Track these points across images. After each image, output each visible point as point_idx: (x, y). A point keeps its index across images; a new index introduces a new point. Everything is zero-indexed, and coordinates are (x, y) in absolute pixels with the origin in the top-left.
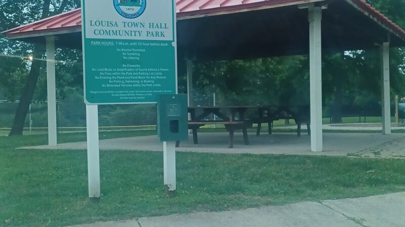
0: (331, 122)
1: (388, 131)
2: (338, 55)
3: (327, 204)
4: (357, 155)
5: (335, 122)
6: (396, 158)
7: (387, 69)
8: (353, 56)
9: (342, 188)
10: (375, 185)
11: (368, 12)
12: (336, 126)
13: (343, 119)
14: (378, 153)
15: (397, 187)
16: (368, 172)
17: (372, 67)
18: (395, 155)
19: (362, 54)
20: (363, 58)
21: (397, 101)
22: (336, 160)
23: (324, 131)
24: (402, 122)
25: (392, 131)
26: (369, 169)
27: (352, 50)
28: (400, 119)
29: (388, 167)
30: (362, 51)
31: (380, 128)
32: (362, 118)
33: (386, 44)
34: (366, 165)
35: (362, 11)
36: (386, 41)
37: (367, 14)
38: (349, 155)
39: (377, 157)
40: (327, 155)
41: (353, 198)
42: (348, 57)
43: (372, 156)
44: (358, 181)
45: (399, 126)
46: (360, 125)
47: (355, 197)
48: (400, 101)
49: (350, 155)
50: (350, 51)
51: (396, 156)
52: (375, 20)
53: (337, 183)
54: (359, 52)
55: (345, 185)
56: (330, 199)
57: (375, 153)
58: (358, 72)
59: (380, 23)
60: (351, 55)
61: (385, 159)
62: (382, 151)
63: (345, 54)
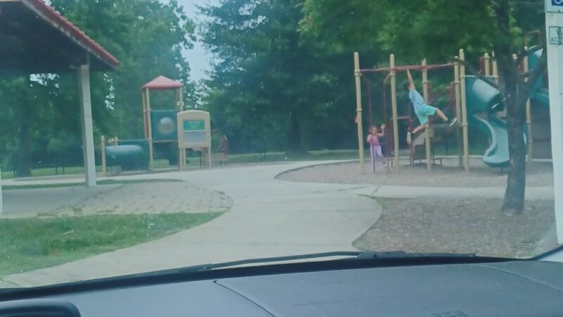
0: (15, 176)
1: (92, 183)
2: (22, 79)
3: (10, 280)
4: (52, 215)
5: (21, 176)
6: (101, 214)
7: (87, 101)
8: (43, 82)
9: (30, 258)
10: (75, 249)
11: (58, 23)
12: (22, 180)
13: (33, 171)
14: (80, 210)
15: (102, 247)
16: (65, 234)
17: (70, 98)
18: (100, 210)
19: (56, 80)
20: (57, 85)
21: (103, 143)
22: (22, 223)
23: (4, 188)
24: (112, 171)
25: (98, 183)
26: (68, 229)
27: (40, 73)
28: (109, 168)
29: (91, 225)
30: (54, 75)
31: (83, 180)
32: (60, 169)
33: (85, 68)
34: (63, 226)
35: (48, 20)
36: (85, 63)
37: (56, 25)
38: (39, 215)
39: (78, 215)
40: (9, 218)
41: (45, 267)
42: (35, 83)
43: (71, 214)
44: (52, 247)
45: (107, 176)
46: (56, 178)
47: (48, 266)
48: (107, 144)
49: (42, 215)
50: (38, 75)
51: (101, 212)
52: (68, 34)
53: (25, 251)
54: (51, 76)
55: (36, 254)
56: (14, 273)
57: (75, 210)
58: (51, 105)
59: (74, 39)
60: (41, 82)
61: (88, 216)
62: (84, 206)
63: (31, 80)
